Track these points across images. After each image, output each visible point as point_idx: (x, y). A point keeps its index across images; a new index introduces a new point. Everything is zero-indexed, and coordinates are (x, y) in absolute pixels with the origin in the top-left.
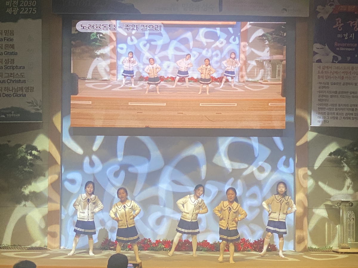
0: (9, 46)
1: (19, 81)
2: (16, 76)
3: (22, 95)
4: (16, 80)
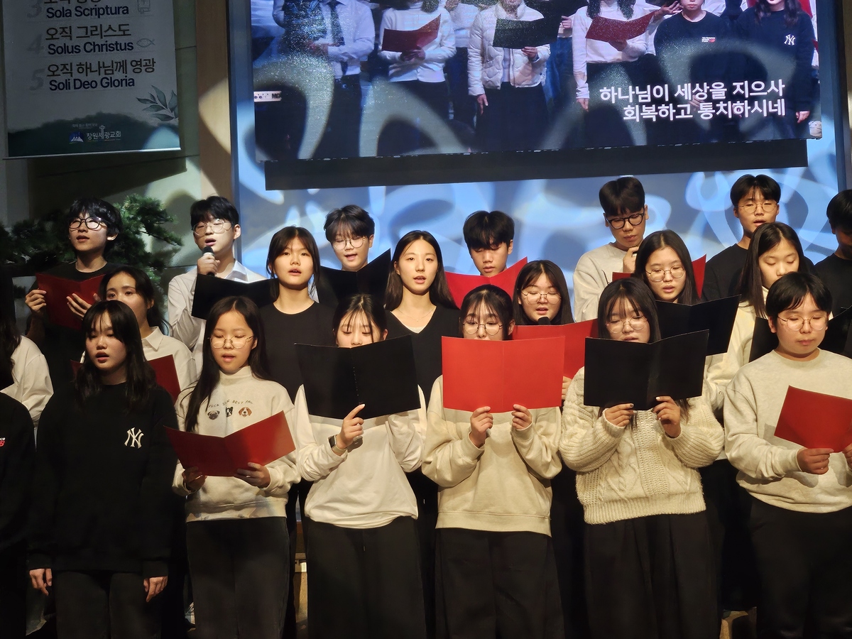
1: (116, 47)
2: (107, 33)
3: (124, 82)
4: (108, 43)
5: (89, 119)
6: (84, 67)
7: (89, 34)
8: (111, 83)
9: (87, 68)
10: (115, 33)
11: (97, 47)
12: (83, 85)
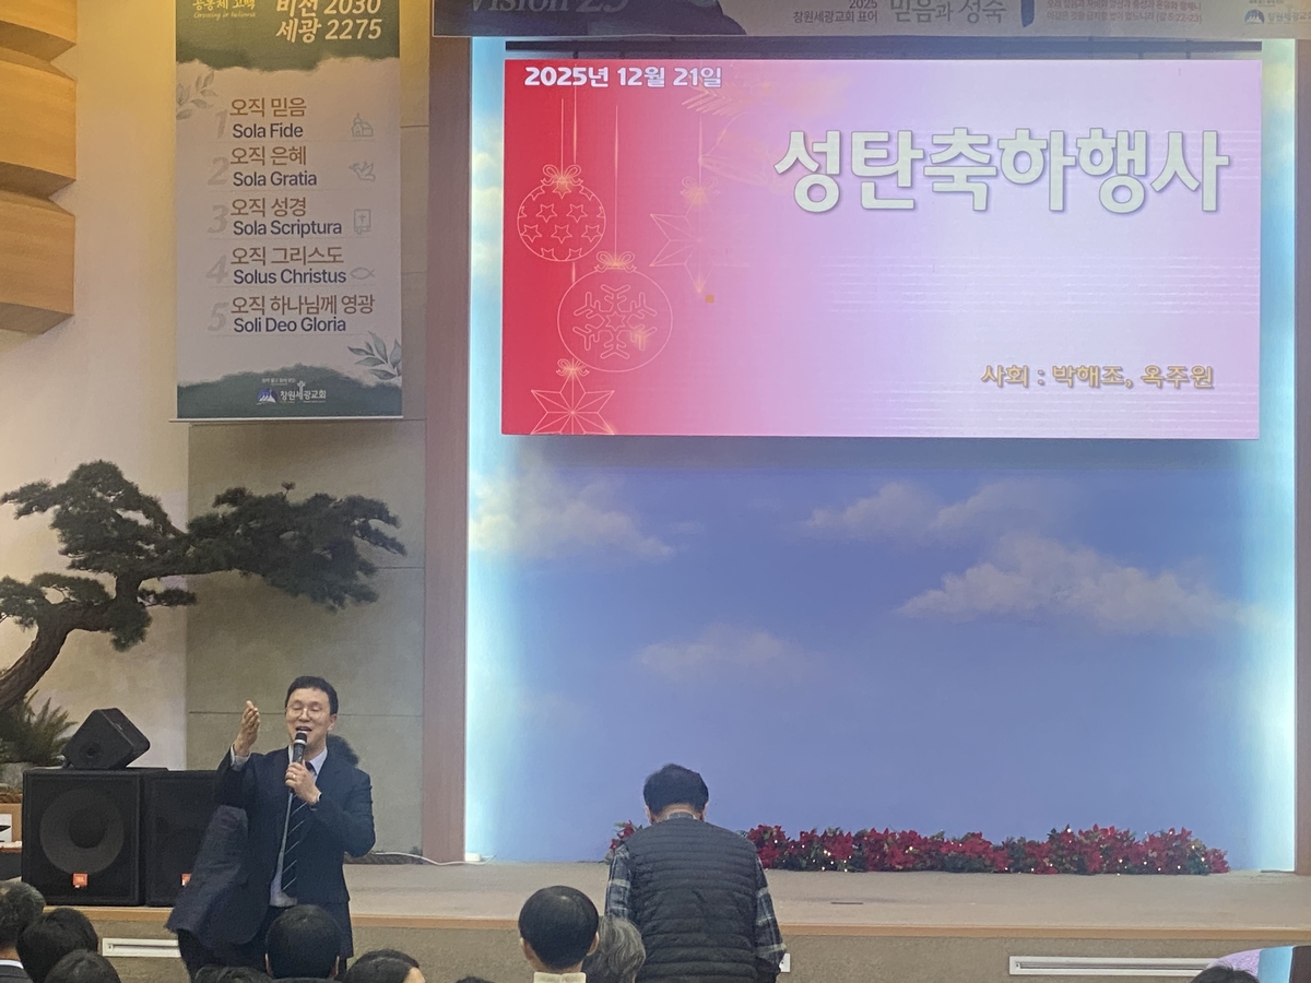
0: (287, 154)
1: (316, 278)
2: (311, 259)
3: (332, 325)
4: (313, 272)
5: (284, 373)
6: (281, 302)
7: (288, 258)
8: (316, 326)
9: (284, 304)
10: (323, 259)
11: (298, 277)
12: (278, 325)
